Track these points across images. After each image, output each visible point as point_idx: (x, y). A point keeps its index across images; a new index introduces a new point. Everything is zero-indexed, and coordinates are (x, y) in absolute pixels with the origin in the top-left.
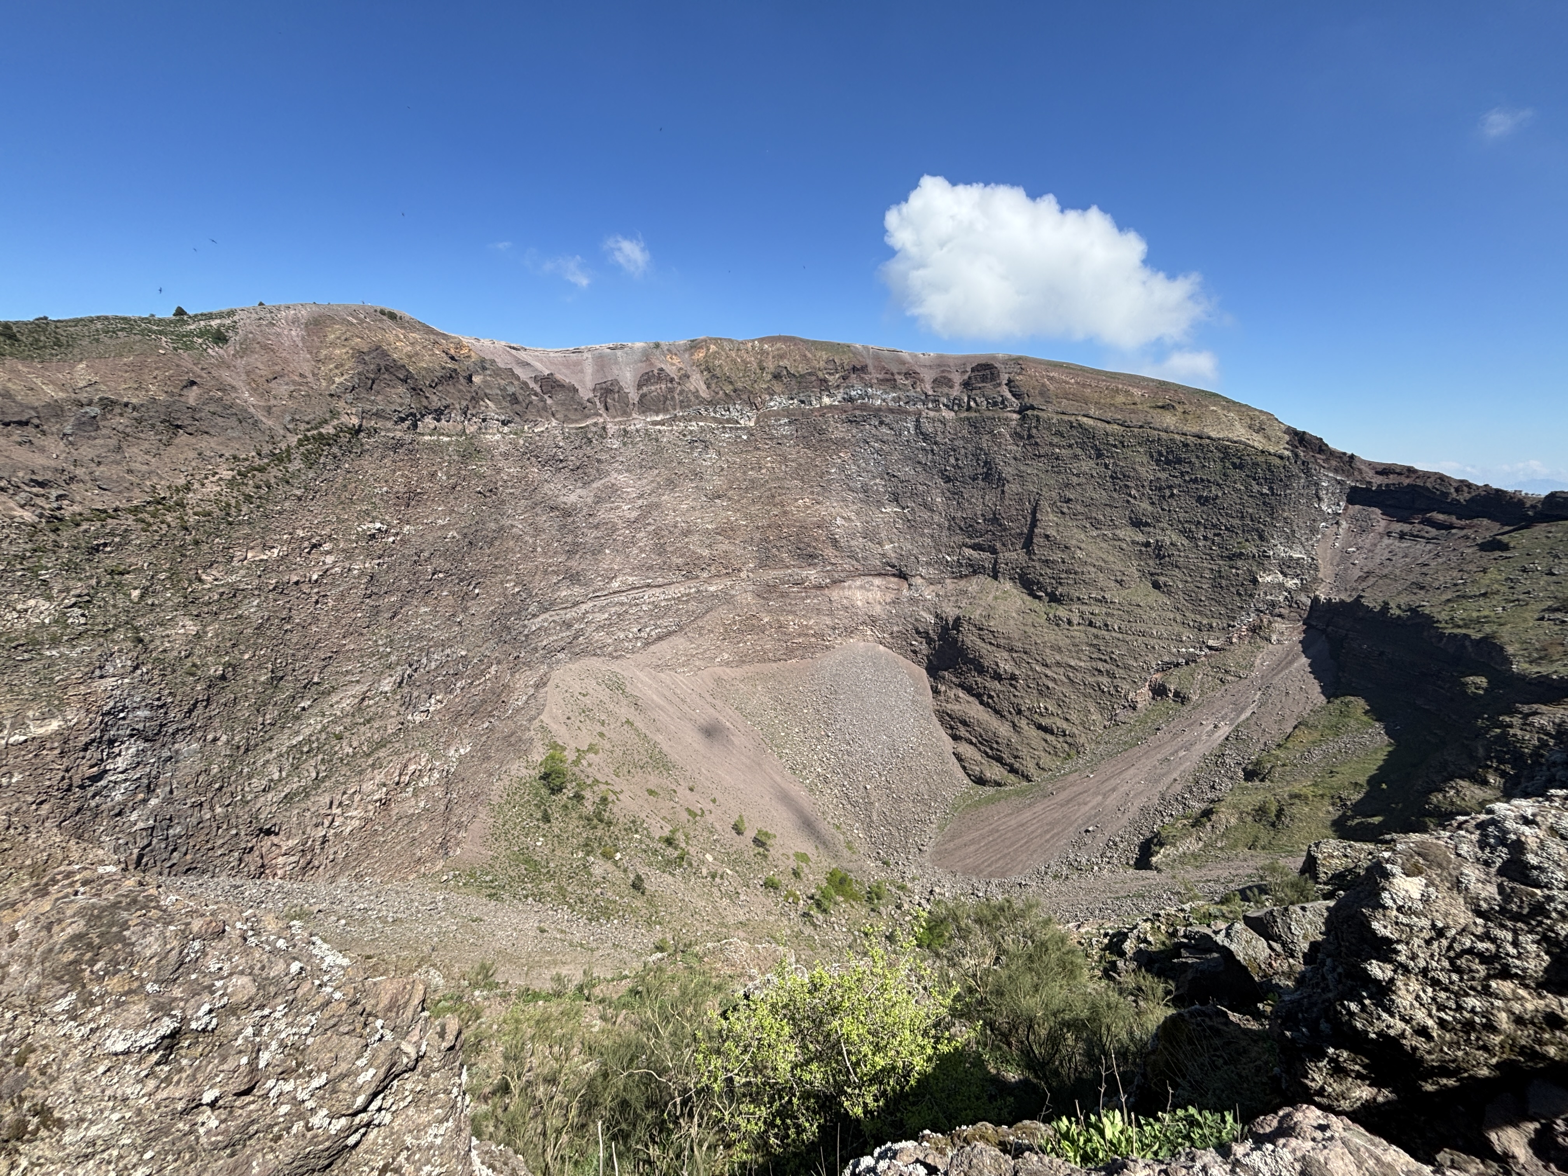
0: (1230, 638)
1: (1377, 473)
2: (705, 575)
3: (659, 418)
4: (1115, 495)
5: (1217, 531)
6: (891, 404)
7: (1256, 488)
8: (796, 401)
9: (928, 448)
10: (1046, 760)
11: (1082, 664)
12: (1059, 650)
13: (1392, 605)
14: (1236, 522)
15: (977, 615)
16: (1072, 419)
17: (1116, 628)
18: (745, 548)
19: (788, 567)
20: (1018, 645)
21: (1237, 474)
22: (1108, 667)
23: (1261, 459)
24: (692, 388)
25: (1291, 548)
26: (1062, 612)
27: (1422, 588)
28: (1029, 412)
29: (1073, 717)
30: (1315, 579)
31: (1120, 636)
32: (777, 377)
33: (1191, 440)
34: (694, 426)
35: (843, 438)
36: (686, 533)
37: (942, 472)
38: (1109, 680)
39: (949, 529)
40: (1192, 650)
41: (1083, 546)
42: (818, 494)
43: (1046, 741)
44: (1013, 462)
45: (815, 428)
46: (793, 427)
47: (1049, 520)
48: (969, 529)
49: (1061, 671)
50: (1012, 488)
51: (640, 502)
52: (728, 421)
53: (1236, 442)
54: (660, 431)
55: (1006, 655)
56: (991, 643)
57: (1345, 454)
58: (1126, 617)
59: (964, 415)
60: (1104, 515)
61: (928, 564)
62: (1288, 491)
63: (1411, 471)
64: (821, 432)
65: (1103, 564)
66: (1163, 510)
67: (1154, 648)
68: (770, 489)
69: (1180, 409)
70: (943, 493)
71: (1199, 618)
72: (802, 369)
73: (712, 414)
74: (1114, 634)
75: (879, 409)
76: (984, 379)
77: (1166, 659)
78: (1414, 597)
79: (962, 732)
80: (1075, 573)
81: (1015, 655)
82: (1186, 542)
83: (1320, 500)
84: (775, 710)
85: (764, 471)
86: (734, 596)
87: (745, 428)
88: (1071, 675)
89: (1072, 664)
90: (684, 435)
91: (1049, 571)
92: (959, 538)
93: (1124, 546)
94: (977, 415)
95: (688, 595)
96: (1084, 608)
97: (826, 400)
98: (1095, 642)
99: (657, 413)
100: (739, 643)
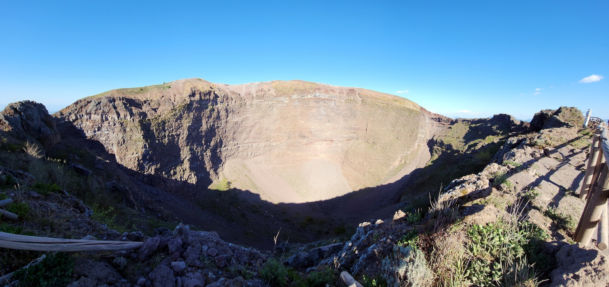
0: (414, 148)
4: (386, 119)
7: (415, 118)
9: (338, 109)
11: (381, 158)
12: (375, 155)
13: (443, 141)
14: (413, 125)
16: (374, 103)
17: (389, 149)
21: (412, 115)
22: (387, 158)
23: (415, 112)
25: (422, 130)
26: (375, 146)
28: (364, 101)
29: (379, 171)
30: (426, 136)
32: (295, 90)
37: (342, 115)
38: (388, 161)
39: (345, 128)
40: (407, 152)
41: (379, 131)
44: (360, 112)
47: (370, 125)
48: (350, 128)
50: (361, 118)
53: (411, 109)
58: (391, 146)
59: (347, 101)
60: (384, 124)
61: (340, 138)
62: (421, 119)
66: (397, 122)
67: (398, 152)
70: (343, 120)
71: (407, 145)
72: (302, 88)
75: (324, 99)
76: (352, 93)
80: (378, 137)
83: (426, 120)
88: (378, 161)
89: (378, 158)
91: (371, 137)
92: (348, 131)
93: (390, 131)
94: (351, 101)
96: (381, 145)
98: (384, 152)
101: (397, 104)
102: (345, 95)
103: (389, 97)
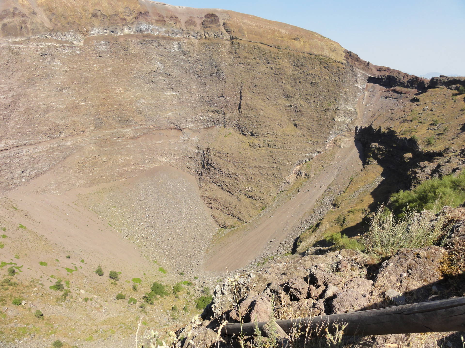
0: (325, 147)
1: (377, 70)
2: (63, 135)
3: (17, 40)
4: (276, 83)
5: (319, 99)
6: (164, 35)
7: (333, 78)
8: (108, 31)
9: (186, 59)
10: (253, 212)
11: (266, 165)
12: (256, 160)
13: (382, 128)
14: (326, 94)
15: (216, 146)
16: (255, 44)
17: (279, 147)
18: (86, 119)
19: (114, 128)
20: (237, 159)
21: (326, 71)
22: (276, 165)
23: (334, 64)
24: (39, 21)
25: (347, 105)
26: (256, 141)
27: (392, 119)
28: (235, 40)
29: (263, 190)
30: (356, 119)
31: (281, 150)
32: (95, 15)
33: (307, 56)
34: (43, 45)
35: (138, 53)
36: (47, 111)
37: (195, 72)
38: (278, 171)
39: (200, 102)
40: (311, 154)
41: (263, 108)
42: (128, 86)
43: (252, 203)
44: (228, 67)
45: (121, 48)
46: (108, 46)
47: (247, 96)
48: (211, 102)
49: (257, 169)
50: (230, 80)
51: (11, 93)
52: (66, 42)
53: (325, 57)
54: (19, 48)
55: (232, 165)
56: (225, 160)
57: (366, 62)
58: (283, 141)
59: (203, 41)
60: (272, 93)
61: (192, 122)
62: (345, 79)
63: (388, 69)
64: (125, 49)
65: (272, 117)
66: (296, 89)
67: (295, 154)
68: (98, 83)
69: (301, 39)
70: (196, 84)
71: (313, 139)
72: (110, 12)
73: (55, 38)
74: (278, 150)
75: (158, 37)
76: (211, 22)
77: (301, 159)
78: (389, 123)
79: (214, 205)
80: (261, 122)
81: (236, 164)
82: (306, 104)
83: (357, 82)
84: (115, 207)
85: (93, 73)
86: (83, 147)
87: (77, 47)
88: (261, 171)
89: (262, 166)
90: (37, 51)
91: (249, 122)
92: (206, 107)
93: (281, 108)
94: (210, 41)
95: (53, 148)
96: (265, 139)
97: (127, 31)
98: (271, 154)
99: (16, 36)
100: (89, 173)
101: (298, 45)
102: (198, 28)
103: (283, 31)
